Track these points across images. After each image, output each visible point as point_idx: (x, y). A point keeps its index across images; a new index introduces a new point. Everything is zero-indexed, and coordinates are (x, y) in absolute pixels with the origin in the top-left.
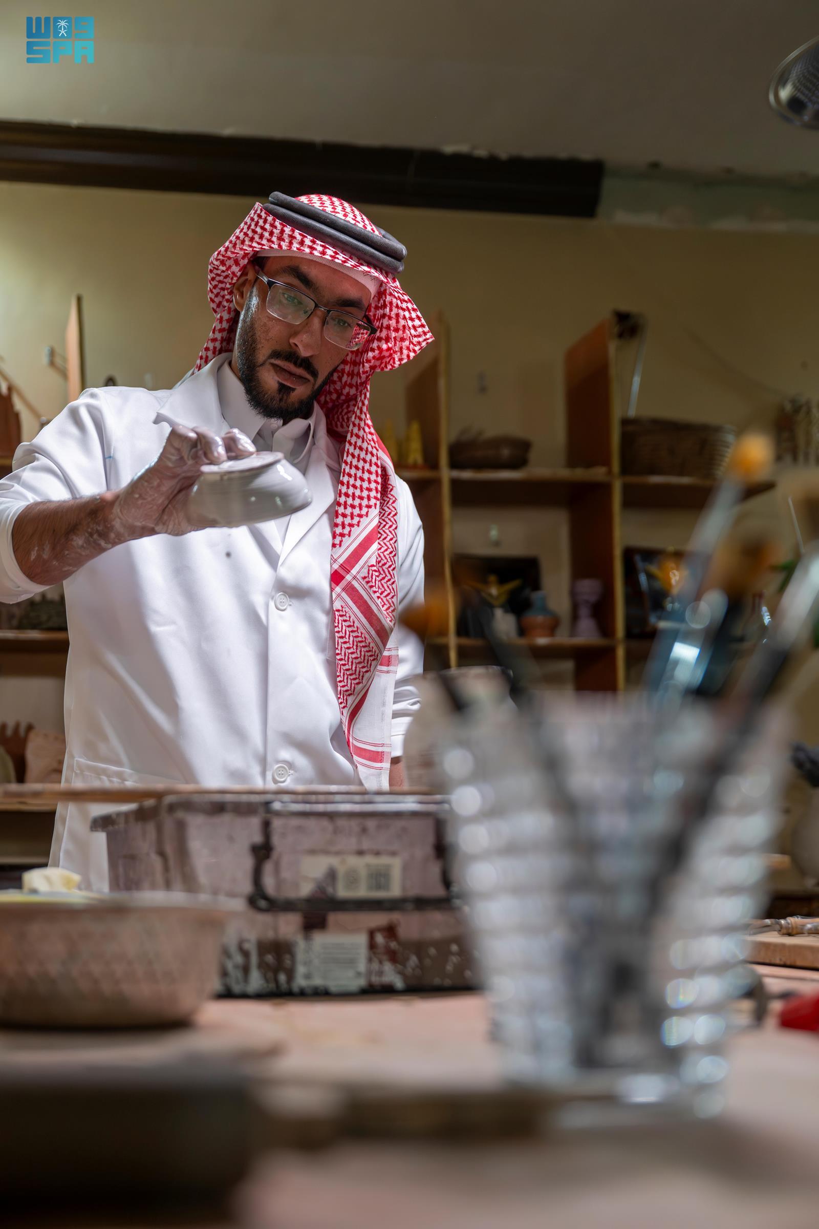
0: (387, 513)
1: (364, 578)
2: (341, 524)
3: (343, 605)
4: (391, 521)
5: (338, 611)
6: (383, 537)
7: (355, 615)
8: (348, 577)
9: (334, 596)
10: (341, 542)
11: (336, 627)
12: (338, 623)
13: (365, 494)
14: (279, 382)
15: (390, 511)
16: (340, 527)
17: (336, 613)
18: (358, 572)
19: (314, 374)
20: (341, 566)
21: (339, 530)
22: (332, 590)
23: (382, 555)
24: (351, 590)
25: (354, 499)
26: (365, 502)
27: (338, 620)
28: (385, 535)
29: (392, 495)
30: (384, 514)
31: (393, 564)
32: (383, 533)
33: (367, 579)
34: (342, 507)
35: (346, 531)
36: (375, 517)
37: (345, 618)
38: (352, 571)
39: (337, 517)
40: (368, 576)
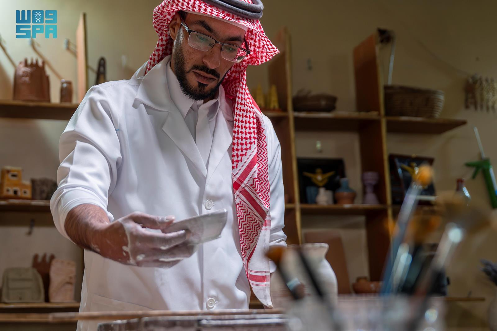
0: (261, 145)
1: (252, 185)
2: (236, 155)
3: (241, 200)
4: (264, 150)
5: (238, 204)
6: (260, 159)
7: (248, 206)
8: (243, 185)
9: (235, 196)
10: (237, 165)
11: (238, 213)
12: (239, 211)
13: (248, 136)
14: (198, 82)
15: (263, 144)
16: (236, 157)
17: (238, 206)
18: (248, 182)
19: (218, 76)
20: (238, 179)
21: (235, 159)
22: (234, 193)
23: (260, 170)
24: (244, 192)
25: (242, 140)
26: (248, 141)
27: (239, 210)
28: (261, 158)
29: (263, 134)
30: (260, 145)
31: (266, 174)
32: (260, 157)
33: (253, 186)
34: (236, 145)
35: (239, 159)
36: (255, 149)
37: (242, 208)
38: (244, 182)
39: (234, 151)
40: (254, 184)
